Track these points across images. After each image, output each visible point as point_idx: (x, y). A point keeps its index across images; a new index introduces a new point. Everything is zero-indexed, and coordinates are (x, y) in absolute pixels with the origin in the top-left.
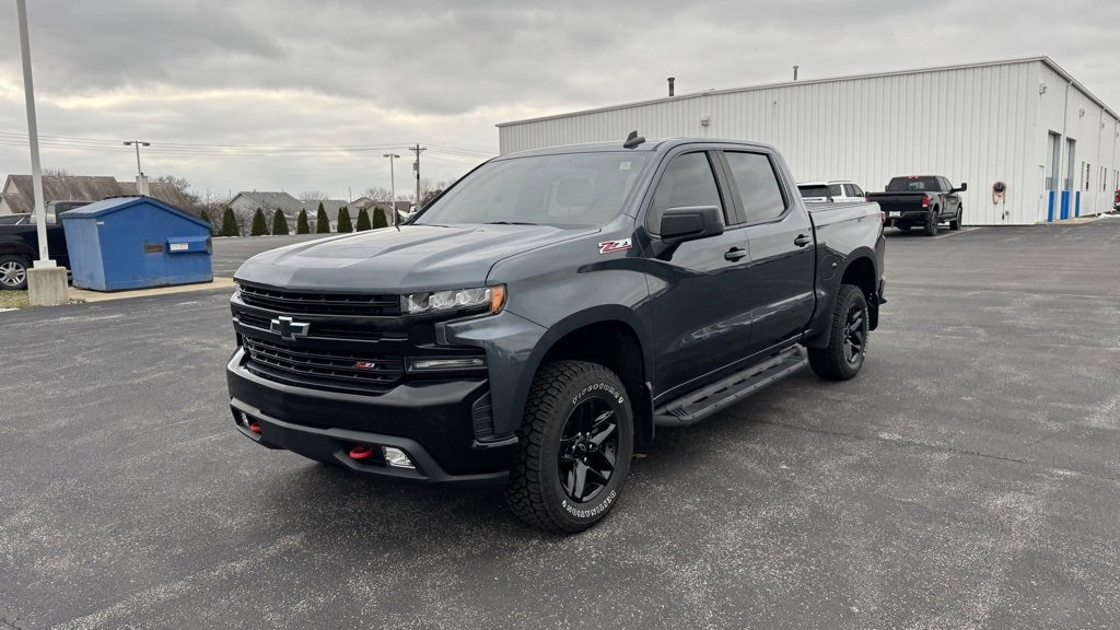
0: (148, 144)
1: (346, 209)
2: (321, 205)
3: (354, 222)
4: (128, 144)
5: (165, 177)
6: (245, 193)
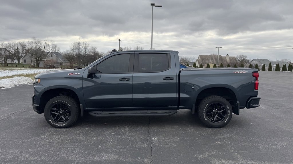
0: (221, 48)
1: (278, 64)
2: (270, 63)
3: (281, 68)
4: (217, 48)
5: (241, 55)
6: (255, 59)
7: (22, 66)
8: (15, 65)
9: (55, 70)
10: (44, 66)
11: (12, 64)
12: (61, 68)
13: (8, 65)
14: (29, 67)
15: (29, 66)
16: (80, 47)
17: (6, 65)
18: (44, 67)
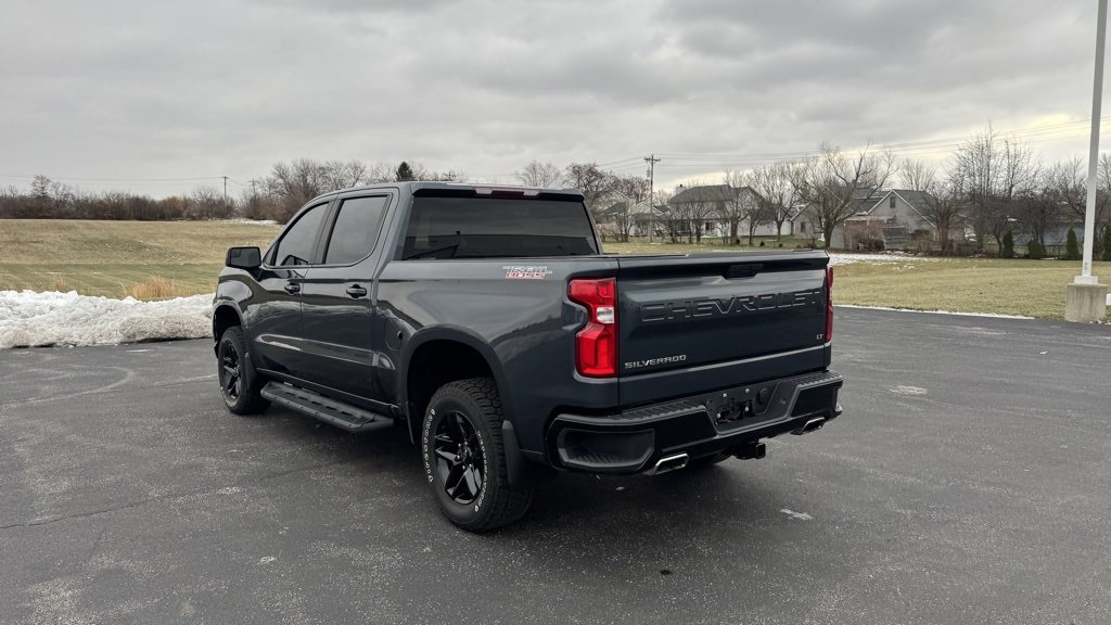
7: (777, 245)
8: (757, 242)
9: (879, 257)
10: (846, 245)
11: (751, 237)
12: (906, 251)
13: (738, 242)
14: (798, 247)
15: (797, 244)
16: (992, 161)
17: (734, 241)
18: (843, 247)
